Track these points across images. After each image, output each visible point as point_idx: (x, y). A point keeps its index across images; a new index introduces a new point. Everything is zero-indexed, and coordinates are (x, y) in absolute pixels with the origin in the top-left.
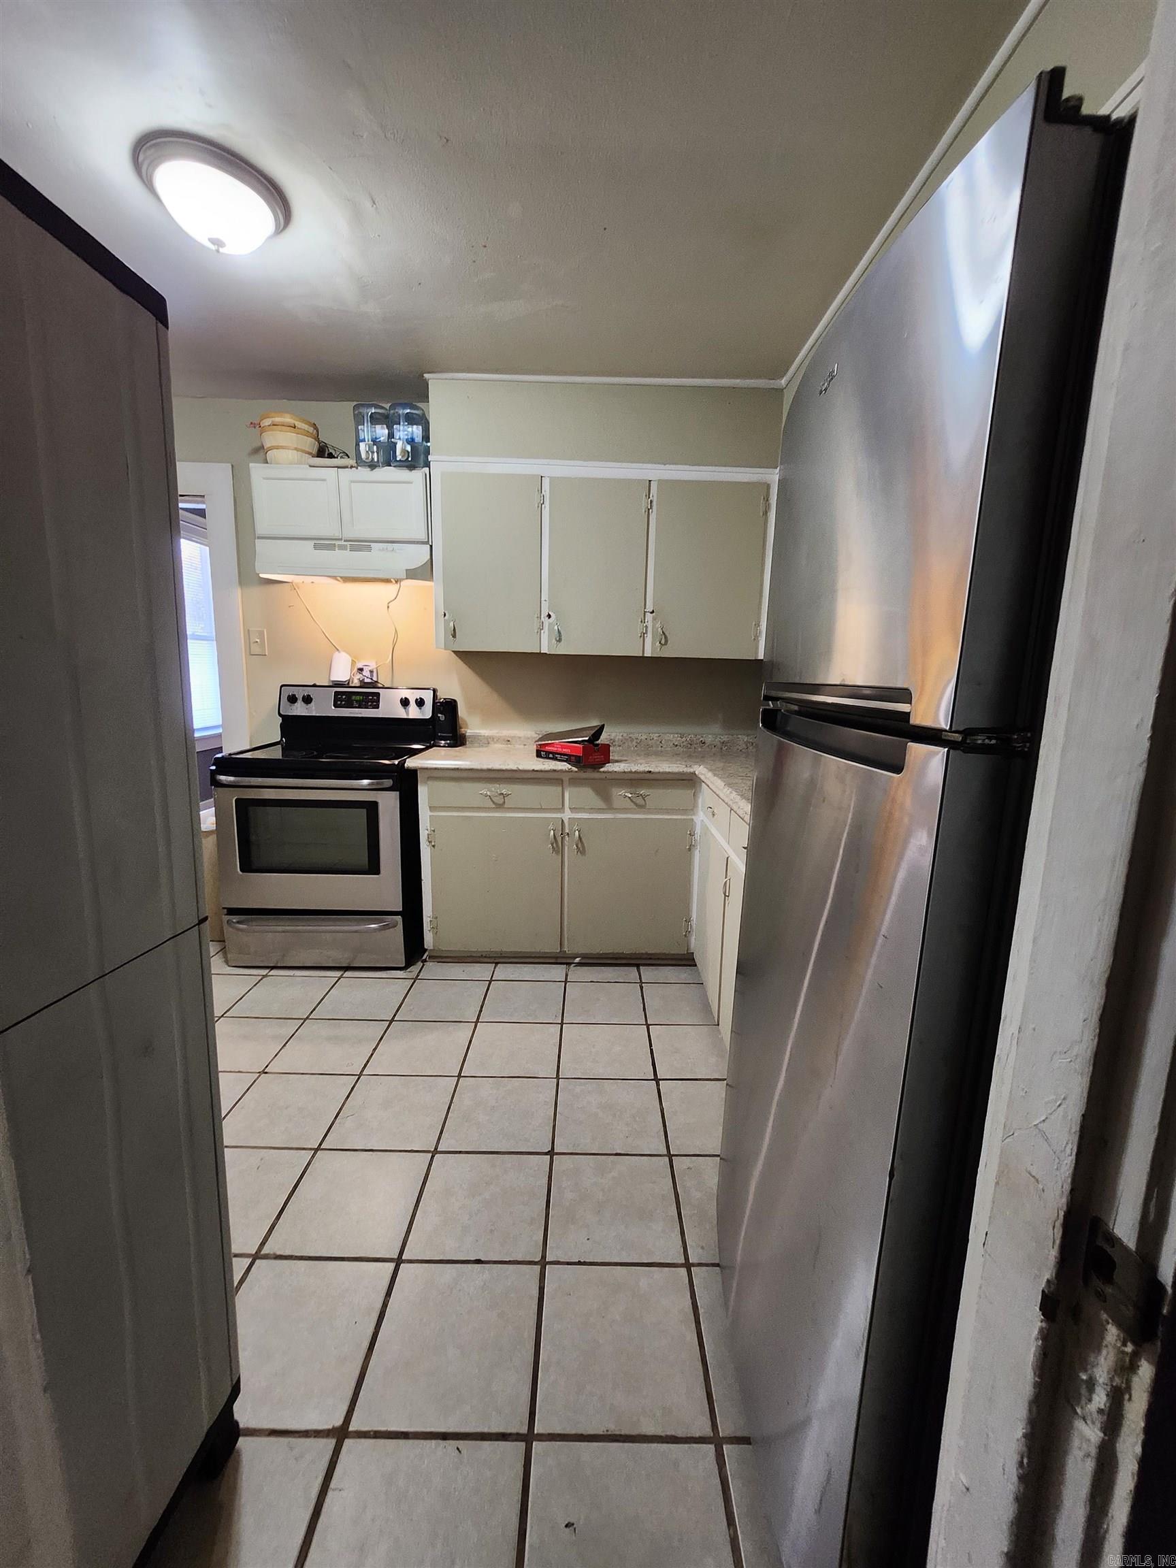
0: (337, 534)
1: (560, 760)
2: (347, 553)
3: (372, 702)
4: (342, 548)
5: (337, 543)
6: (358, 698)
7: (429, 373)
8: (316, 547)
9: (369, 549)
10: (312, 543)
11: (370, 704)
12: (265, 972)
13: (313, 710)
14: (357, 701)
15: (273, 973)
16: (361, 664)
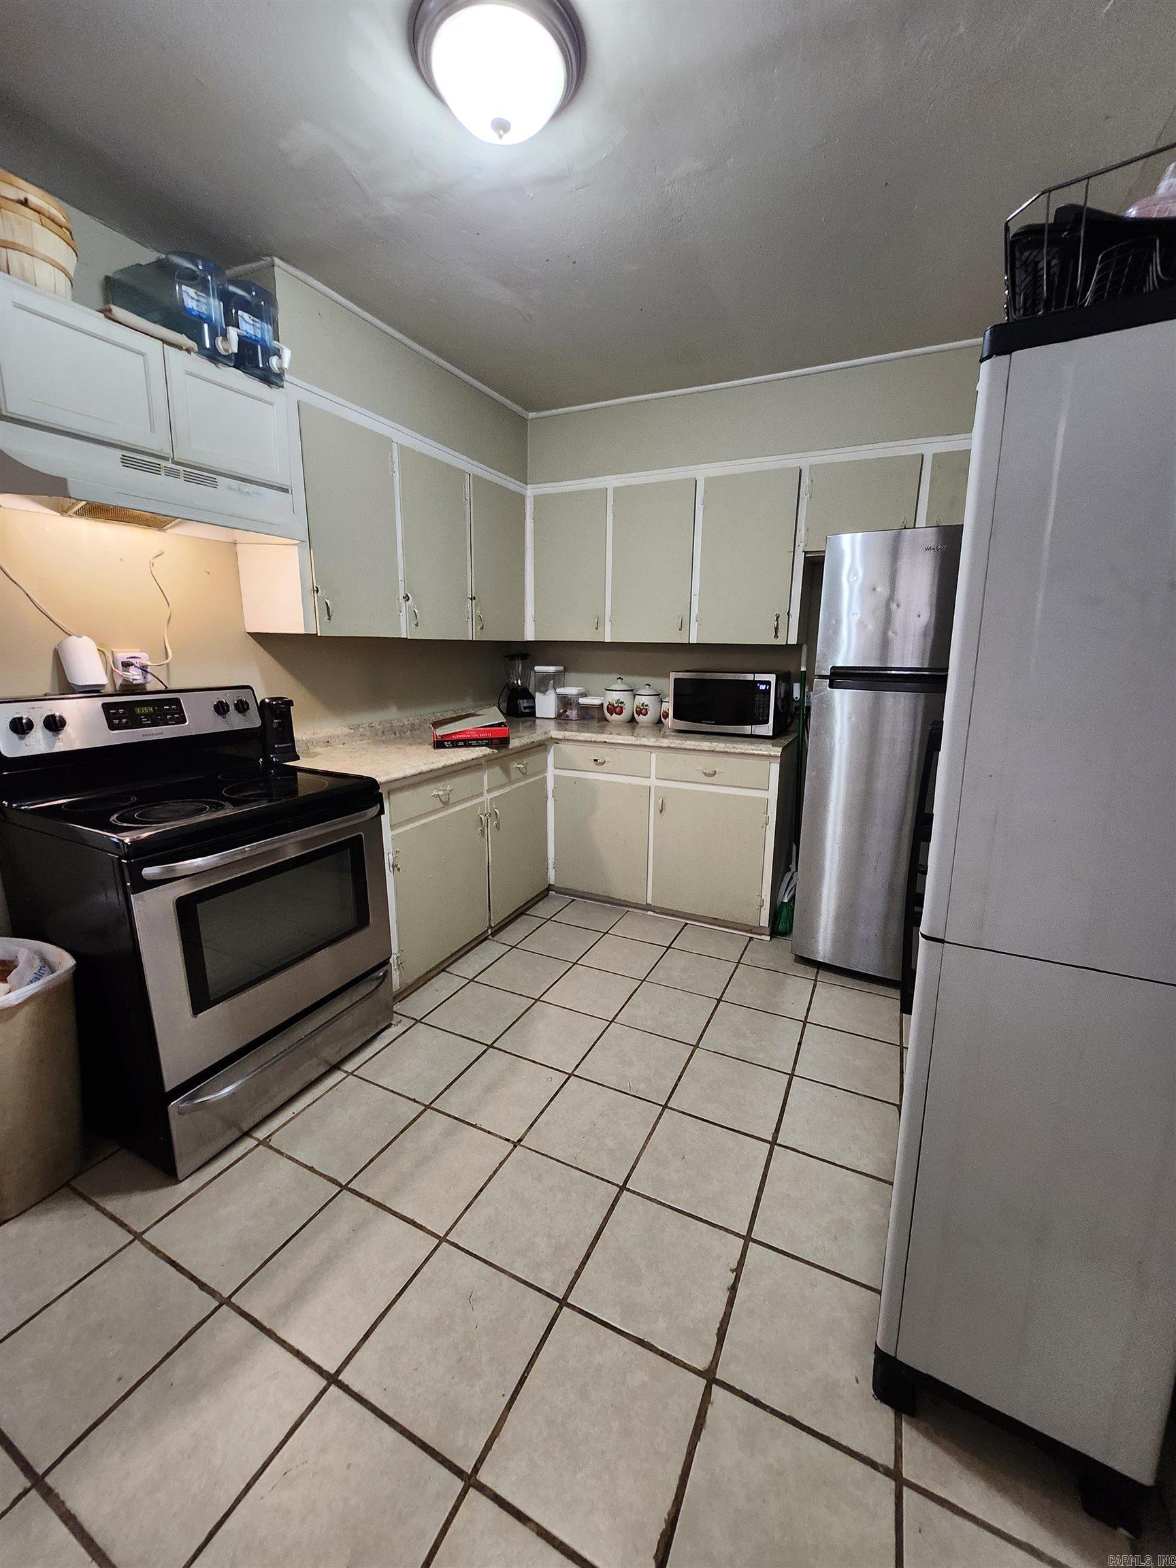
0: (167, 451)
1: (474, 746)
2: (180, 483)
3: (173, 714)
4: (171, 473)
5: (163, 463)
6: (145, 710)
7: (281, 258)
8: (126, 462)
9: (214, 484)
10: (119, 453)
11: (168, 717)
12: (249, 1143)
13: (71, 740)
14: (147, 716)
15: (261, 1134)
16: (122, 656)
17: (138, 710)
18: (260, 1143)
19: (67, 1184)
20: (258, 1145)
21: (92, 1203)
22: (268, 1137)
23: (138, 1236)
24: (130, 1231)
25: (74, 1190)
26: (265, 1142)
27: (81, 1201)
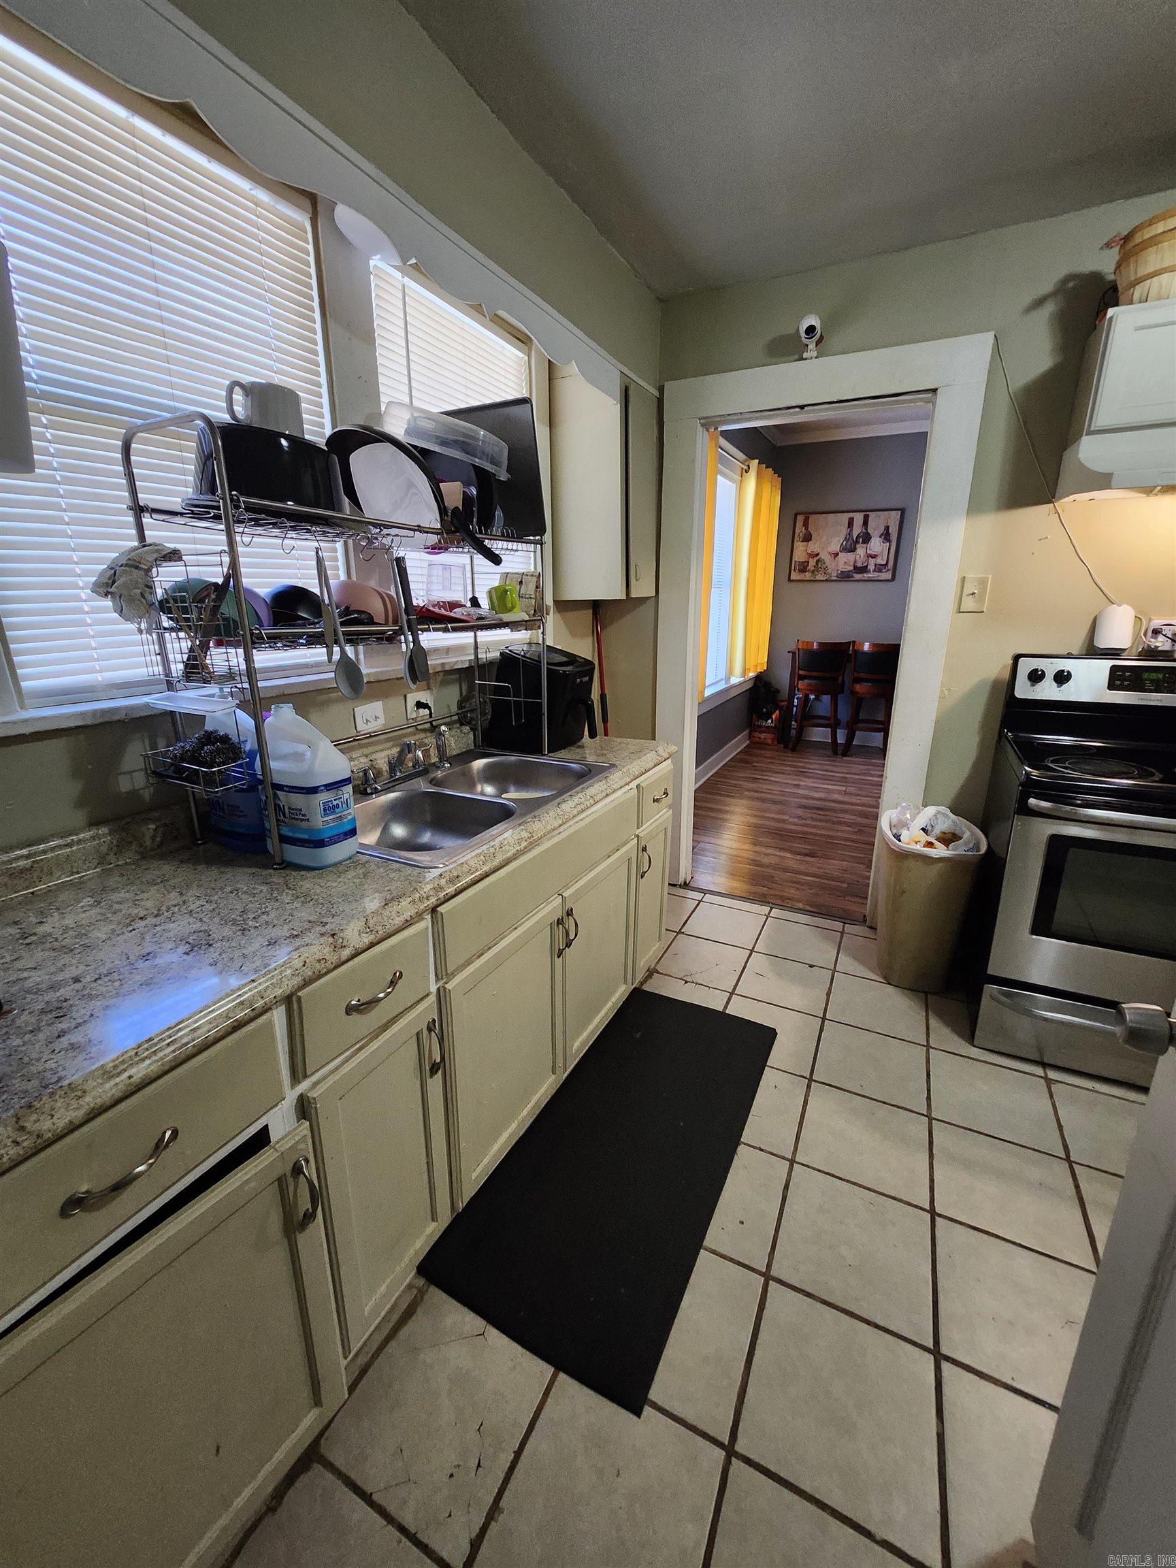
6: (1154, 676)
12: (1039, 1071)
13: (1072, 693)
14: (1152, 681)
15: (1052, 1074)
16: (1157, 623)
17: (1146, 676)
18: (1046, 1078)
19: (926, 993)
20: (1042, 1077)
21: (927, 1012)
22: (1056, 1081)
23: (928, 1046)
24: (928, 1041)
25: (926, 999)
26: (1049, 1082)
27: (924, 1006)
